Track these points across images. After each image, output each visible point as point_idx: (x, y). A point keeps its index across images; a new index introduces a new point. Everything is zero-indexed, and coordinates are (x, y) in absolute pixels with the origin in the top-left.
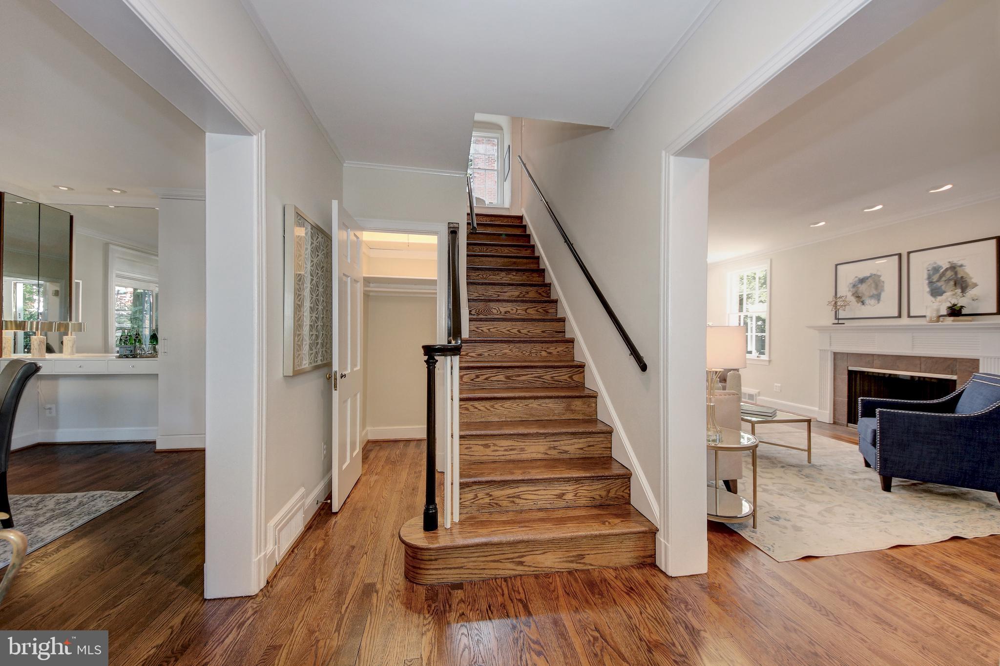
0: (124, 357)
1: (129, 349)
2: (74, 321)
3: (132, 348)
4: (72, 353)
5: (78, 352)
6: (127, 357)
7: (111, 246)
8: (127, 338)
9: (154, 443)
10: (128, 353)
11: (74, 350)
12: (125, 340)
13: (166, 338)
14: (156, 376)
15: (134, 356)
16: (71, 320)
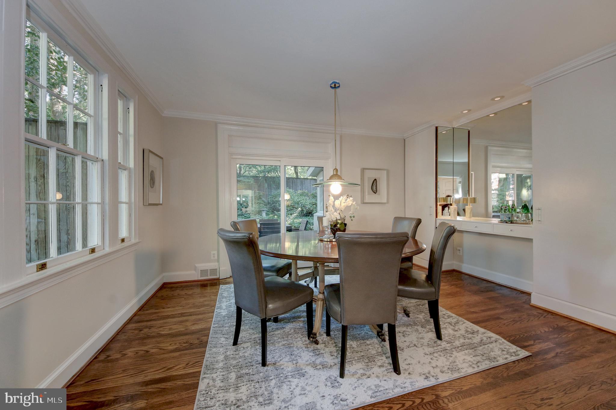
0: (504, 222)
1: (508, 216)
2: (470, 197)
3: (510, 216)
4: (470, 217)
5: (473, 216)
6: (507, 223)
7: (489, 148)
8: (506, 207)
9: (529, 294)
10: (507, 219)
11: (471, 215)
12: (505, 210)
13: (540, 208)
14: (530, 240)
15: (512, 222)
16: (469, 196)
